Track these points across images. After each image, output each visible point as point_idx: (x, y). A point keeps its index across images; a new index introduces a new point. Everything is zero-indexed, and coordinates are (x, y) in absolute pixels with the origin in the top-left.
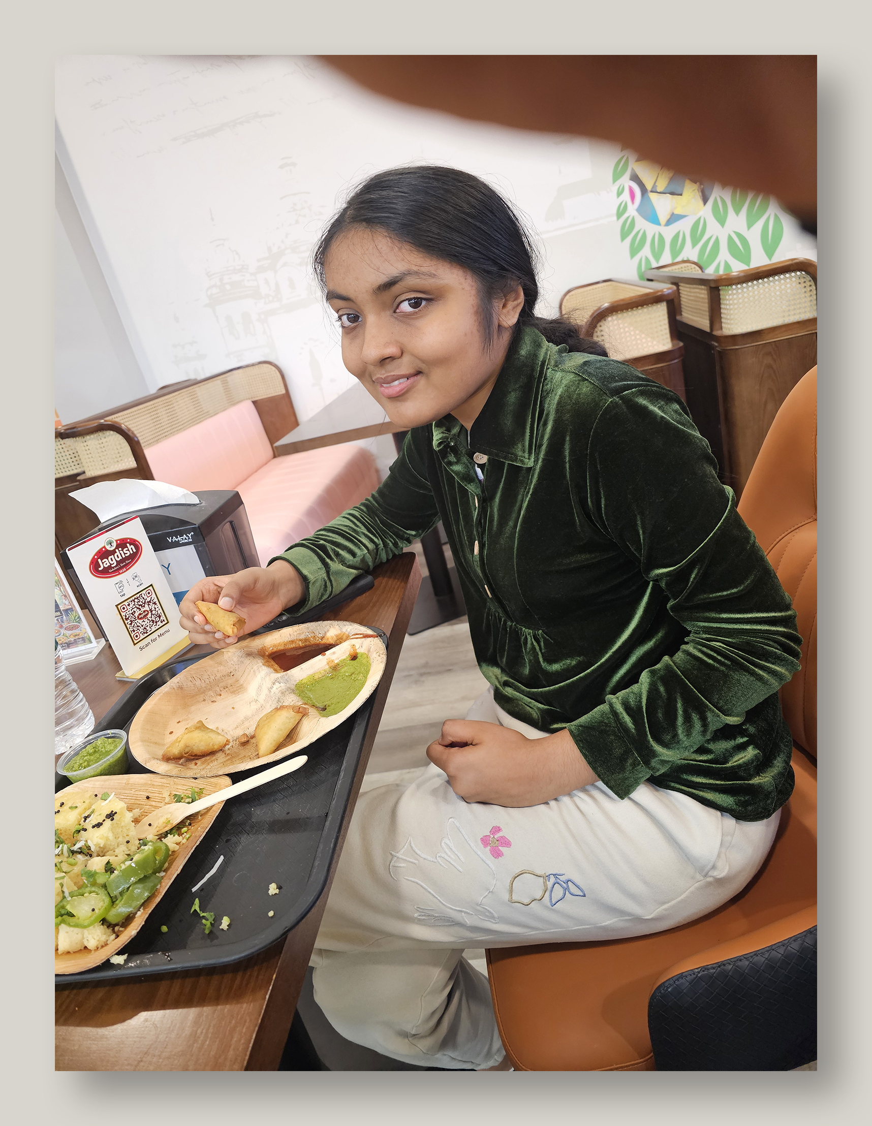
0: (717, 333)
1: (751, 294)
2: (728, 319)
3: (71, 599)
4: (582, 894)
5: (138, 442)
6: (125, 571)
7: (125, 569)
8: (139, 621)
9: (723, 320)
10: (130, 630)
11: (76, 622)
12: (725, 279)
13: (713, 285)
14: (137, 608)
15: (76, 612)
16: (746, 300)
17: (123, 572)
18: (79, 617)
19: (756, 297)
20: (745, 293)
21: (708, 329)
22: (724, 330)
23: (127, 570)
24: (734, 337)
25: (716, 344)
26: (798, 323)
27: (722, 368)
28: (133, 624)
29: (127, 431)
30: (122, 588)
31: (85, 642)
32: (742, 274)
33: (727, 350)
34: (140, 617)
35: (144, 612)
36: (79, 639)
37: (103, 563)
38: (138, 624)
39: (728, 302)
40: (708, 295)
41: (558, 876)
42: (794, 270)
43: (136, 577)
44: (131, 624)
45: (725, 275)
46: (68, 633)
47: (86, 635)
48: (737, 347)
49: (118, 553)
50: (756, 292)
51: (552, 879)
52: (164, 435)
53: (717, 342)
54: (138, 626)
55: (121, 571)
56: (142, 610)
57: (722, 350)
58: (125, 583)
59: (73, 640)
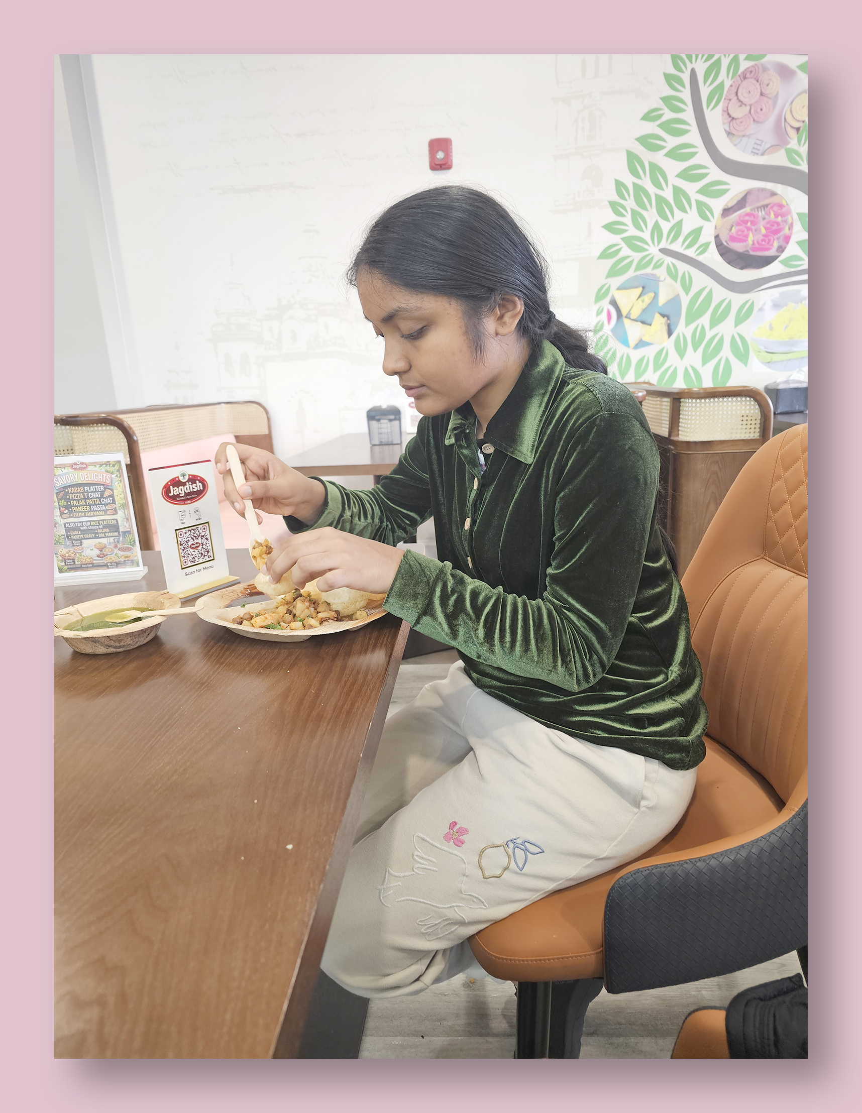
0: (674, 438)
2: (685, 428)
4: (540, 851)
5: (136, 442)
6: (190, 503)
7: (190, 502)
8: (191, 550)
9: (680, 428)
10: (181, 555)
11: (130, 545)
12: (687, 392)
13: (676, 397)
14: (192, 538)
15: (133, 535)
16: (702, 413)
17: (188, 504)
19: (711, 413)
20: (702, 407)
22: (680, 436)
23: (192, 503)
24: (688, 443)
27: (675, 470)
30: (183, 517)
31: (133, 565)
32: (702, 391)
33: (681, 453)
34: (192, 546)
36: (128, 560)
37: (174, 490)
40: (670, 407)
41: (514, 841)
43: (197, 511)
44: (183, 550)
45: (688, 389)
47: (136, 558)
48: (690, 452)
49: (187, 486)
51: (511, 845)
53: (673, 446)
54: (189, 554)
55: (186, 502)
56: (196, 541)
57: (677, 452)
58: (187, 513)
59: (122, 560)
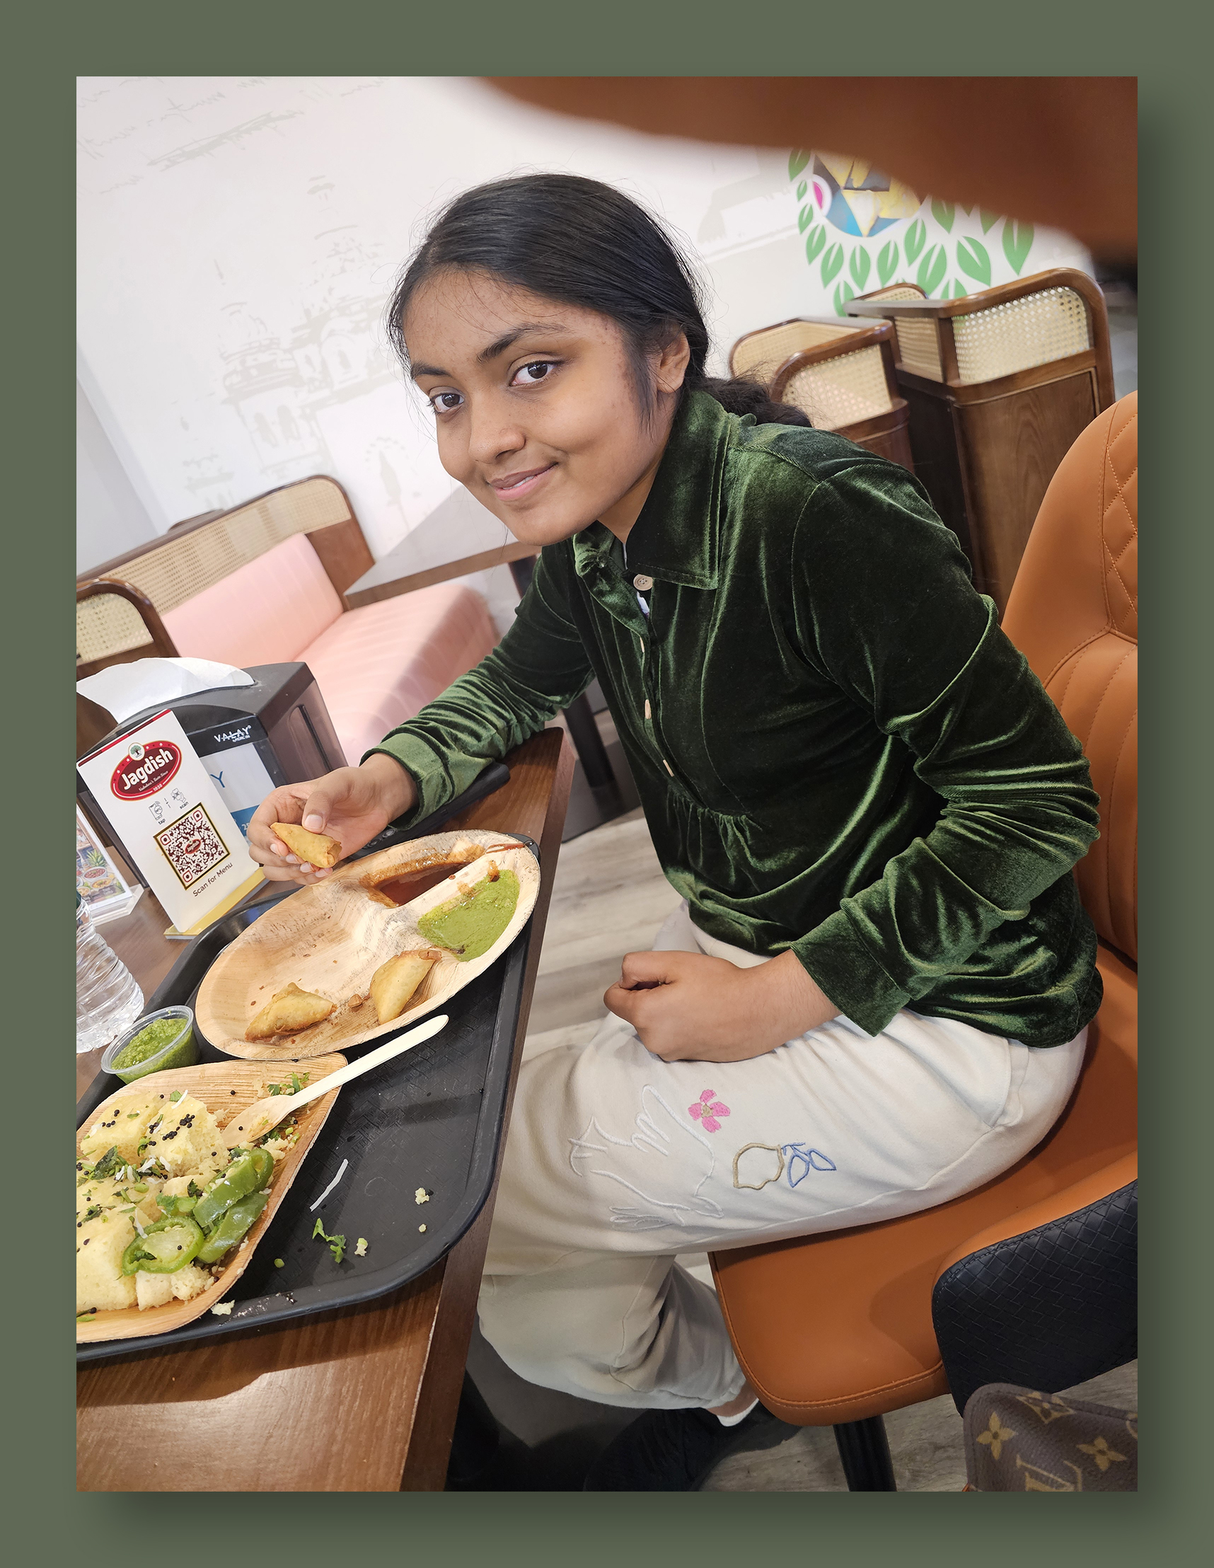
0: (953, 383)
1: (996, 324)
2: (967, 362)
3: (88, 834)
4: (831, 1167)
5: (151, 607)
6: (161, 788)
7: (161, 785)
8: (190, 856)
9: (960, 364)
10: (177, 869)
11: (100, 865)
12: (959, 306)
13: (942, 316)
14: (184, 838)
15: (98, 851)
16: (990, 333)
17: (159, 790)
18: (103, 858)
19: (1004, 329)
20: (988, 323)
21: (940, 379)
22: (962, 378)
23: (164, 786)
24: (976, 387)
25: (952, 399)
26: (1064, 360)
27: (964, 433)
28: (181, 860)
29: (133, 592)
30: (160, 811)
31: (114, 892)
32: (982, 298)
33: (967, 406)
34: (189, 849)
35: (194, 842)
36: (105, 888)
37: (129, 779)
38: (188, 860)
39: (965, 338)
40: (937, 331)
41: (796, 1147)
42: (1054, 286)
43: (177, 794)
44: (178, 861)
45: (959, 300)
46: (90, 881)
47: (115, 882)
48: (981, 401)
49: (148, 764)
50: (1003, 322)
51: (790, 1152)
52: (185, 593)
53: (953, 396)
54: (188, 863)
55: (155, 789)
56: (192, 839)
57: (960, 406)
58: (163, 804)
59: (97, 890)
